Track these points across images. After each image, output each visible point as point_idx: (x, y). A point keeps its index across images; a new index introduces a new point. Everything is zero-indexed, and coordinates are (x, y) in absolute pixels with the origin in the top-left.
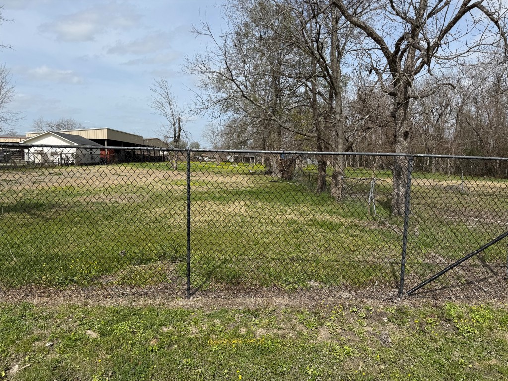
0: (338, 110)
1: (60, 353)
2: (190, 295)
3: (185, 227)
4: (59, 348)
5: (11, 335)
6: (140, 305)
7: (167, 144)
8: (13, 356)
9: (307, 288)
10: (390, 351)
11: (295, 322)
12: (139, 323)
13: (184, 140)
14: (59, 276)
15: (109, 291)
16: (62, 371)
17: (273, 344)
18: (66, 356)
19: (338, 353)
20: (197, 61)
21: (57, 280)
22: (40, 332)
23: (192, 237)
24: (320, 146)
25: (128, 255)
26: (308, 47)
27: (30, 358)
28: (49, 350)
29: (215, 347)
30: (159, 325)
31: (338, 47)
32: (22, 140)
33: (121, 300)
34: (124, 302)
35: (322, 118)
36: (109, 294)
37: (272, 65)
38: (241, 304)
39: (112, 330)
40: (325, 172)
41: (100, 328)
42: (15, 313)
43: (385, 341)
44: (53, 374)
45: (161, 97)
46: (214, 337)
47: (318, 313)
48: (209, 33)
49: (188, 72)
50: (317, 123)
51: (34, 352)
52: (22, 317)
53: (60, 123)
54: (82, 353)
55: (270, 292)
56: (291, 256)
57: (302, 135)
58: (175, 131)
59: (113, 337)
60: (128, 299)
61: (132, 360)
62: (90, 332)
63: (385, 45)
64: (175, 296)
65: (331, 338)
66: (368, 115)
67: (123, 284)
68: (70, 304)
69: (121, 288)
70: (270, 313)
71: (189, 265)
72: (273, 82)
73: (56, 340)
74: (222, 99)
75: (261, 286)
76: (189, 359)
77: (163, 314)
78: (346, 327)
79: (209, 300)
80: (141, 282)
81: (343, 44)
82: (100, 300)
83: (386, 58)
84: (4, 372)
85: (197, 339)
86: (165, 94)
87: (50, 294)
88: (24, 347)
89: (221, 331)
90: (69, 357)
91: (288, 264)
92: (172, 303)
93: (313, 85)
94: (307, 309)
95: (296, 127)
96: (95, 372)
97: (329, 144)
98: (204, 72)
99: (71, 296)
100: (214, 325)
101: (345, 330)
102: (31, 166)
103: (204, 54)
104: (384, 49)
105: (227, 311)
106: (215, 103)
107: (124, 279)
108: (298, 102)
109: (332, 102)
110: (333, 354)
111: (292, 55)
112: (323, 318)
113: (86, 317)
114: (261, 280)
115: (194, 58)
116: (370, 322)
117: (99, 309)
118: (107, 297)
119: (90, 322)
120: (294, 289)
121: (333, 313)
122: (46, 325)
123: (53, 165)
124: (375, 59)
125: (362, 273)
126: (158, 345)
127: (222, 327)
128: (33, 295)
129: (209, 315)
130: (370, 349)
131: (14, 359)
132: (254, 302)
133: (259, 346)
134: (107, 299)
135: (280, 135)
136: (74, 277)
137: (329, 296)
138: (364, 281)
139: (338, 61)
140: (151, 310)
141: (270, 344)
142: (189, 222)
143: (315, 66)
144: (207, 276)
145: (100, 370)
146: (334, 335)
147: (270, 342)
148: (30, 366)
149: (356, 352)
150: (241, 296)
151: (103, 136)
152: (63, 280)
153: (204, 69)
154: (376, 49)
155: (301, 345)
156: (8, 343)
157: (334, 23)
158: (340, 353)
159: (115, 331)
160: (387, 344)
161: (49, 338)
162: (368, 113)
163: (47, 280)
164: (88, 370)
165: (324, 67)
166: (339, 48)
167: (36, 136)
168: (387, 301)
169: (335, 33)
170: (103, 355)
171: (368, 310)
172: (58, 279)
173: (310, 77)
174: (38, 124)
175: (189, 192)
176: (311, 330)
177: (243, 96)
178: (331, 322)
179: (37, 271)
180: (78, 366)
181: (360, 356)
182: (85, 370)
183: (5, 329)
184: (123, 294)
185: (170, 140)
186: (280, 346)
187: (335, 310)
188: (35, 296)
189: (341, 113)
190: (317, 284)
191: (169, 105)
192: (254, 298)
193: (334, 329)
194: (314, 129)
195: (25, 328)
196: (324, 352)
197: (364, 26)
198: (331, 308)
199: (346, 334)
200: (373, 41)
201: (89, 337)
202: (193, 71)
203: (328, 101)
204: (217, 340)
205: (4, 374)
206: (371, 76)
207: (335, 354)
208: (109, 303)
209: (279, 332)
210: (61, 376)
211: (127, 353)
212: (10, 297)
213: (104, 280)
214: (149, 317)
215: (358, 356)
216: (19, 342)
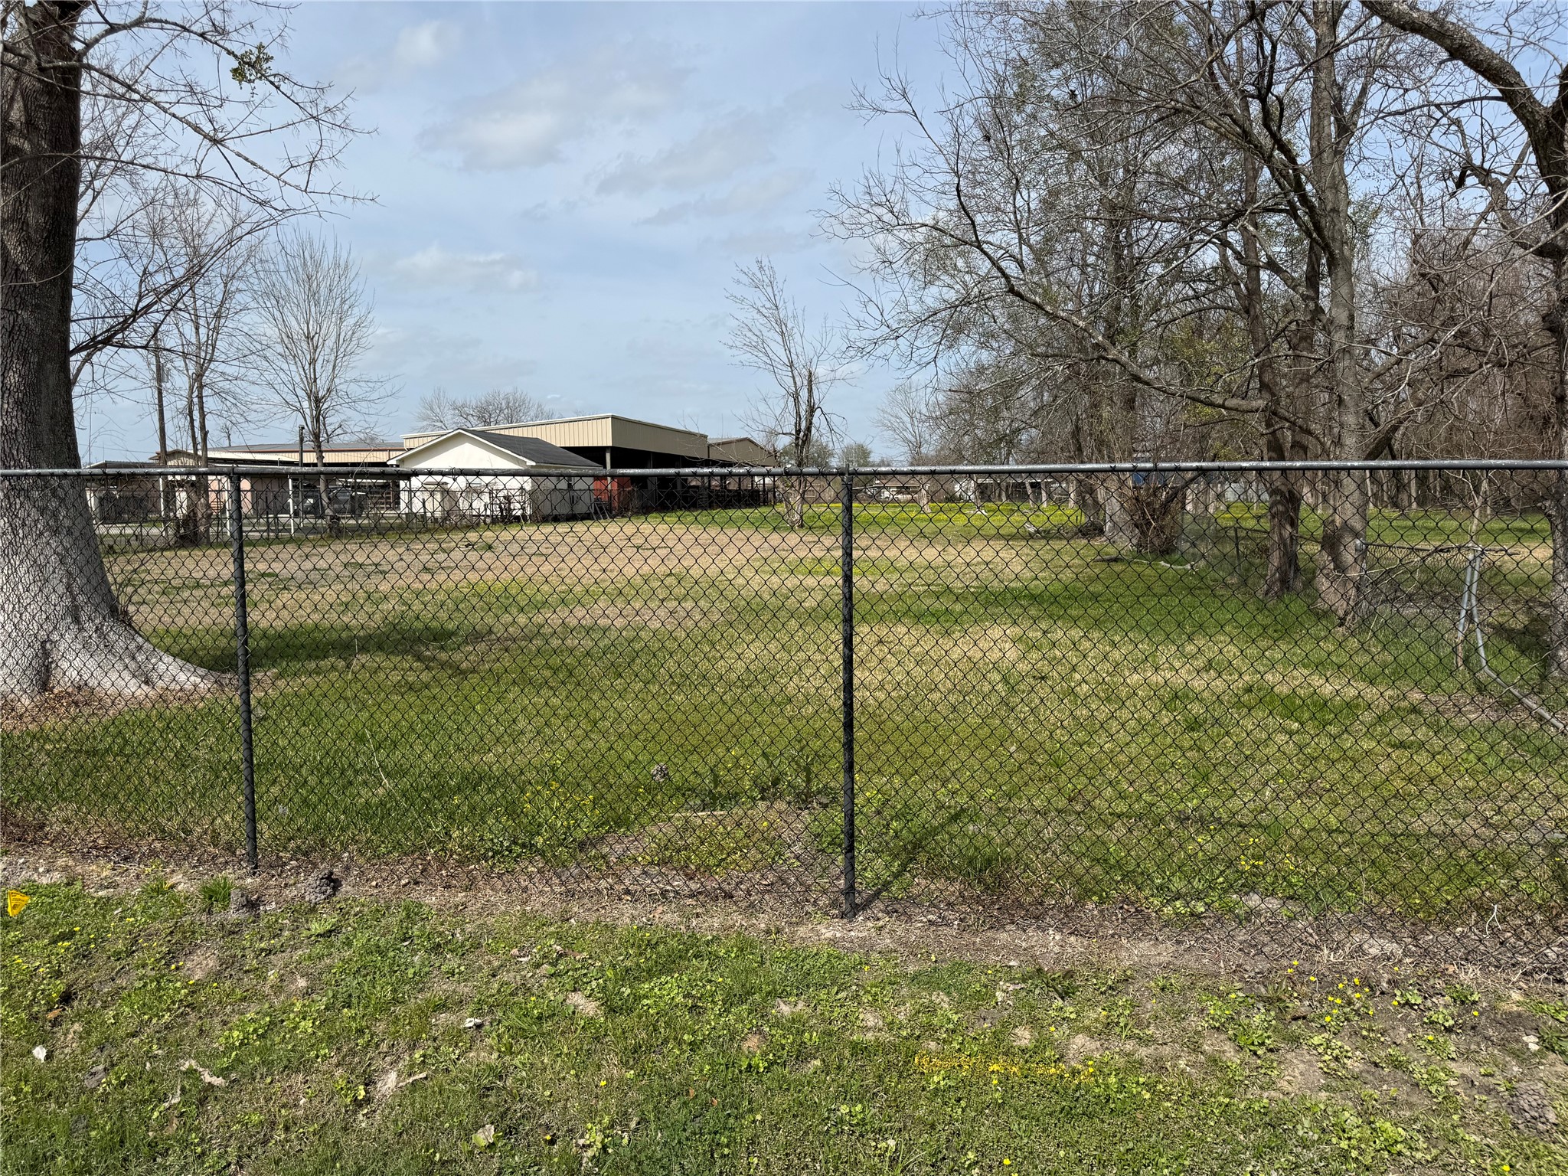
0: (1342, 317)
1: (499, 1051)
2: (856, 909)
3: (837, 703)
4: (498, 1036)
5: (379, 989)
6: (711, 928)
7: (774, 455)
8: (384, 1047)
9: (1237, 916)
10: (1550, 1153)
11: (1196, 1023)
12: (710, 981)
13: (824, 440)
14: (495, 830)
15: (627, 882)
16: (506, 1101)
17: (1122, 1088)
18: (516, 1062)
19: (1354, 1142)
20: (867, 197)
21: (490, 844)
22: (448, 986)
23: (859, 734)
24: (1277, 440)
25: (677, 779)
26: (1231, 116)
27: (424, 1056)
28: (473, 1040)
29: (936, 1079)
30: (769, 993)
31: (1338, 107)
32: (393, 454)
33: (660, 909)
34: (668, 917)
35: (1281, 347)
36: (628, 892)
37: (1103, 183)
38: (1015, 951)
39: (638, 998)
40: (1293, 524)
41: (604, 989)
42: (387, 930)
43: (1533, 1118)
44: (483, 1107)
45: (758, 316)
46: (933, 1045)
47: (1279, 1000)
48: (906, 107)
49: (842, 231)
50: (1262, 367)
51: (435, 1040)
52: (405, 941)
53: (489, 404)
54: (558, 1055)
55: (1111, 922)
56: (1181, 807)
57: (1212, 405)
58: (798, 414)
59: (640, 1017)
60: (680, 909)
61: (692, 1093)
62: (577, 999)
63: (1519, 81)
64: (810, 908)
65: (1328, 1088)
66: (1456, 329)
67: (663, 862)
68: (524, 914)
69: (660, 873)
70: (1111, 988)
71: (850, 817)
72: (1109, 240)
73: (491, 1012)
74: (942, 306)
75: (1080, 901)
76: (859, 1107)
77: (775, 960)
78: (1383, 1054)
79: (914, 931)
80: (712, 861)
81: (1356, 95)
82: (603, 908)
83: (1522, 128)
84: (361, 1087)
85: (879, 1047)
86: (768, 305)
87: (473, 881)
88: (409, 1024)
89: (953, 1031)
90: (524, 1064)
91: (1170, 833)
92: (802, 931)
93: (1249, 240)
94: (1238, 985)
95: (1188, 380)
96: (592, 1114)
97: (1310, 433)
98: (888, 229)
99: (525, 889)
100: (931, 1010)
101: (1376, 1065)
102: (418, 526)
103: (889, 172)
104: (1514, 95)
105: (969, 970)
106: (921, 322)
107: (667, 849)
108: (1197, 297)
109: (1317, 292)
110: (1334, 1140)
111: (1172, 149)
112: (1296, 1019)
113: (566, 955)
114: (1078, 881)
115: (861, 189)
116: (1473, 1047)
117: (601, 934)
118: (620, 899)
119: (576, 970)
120: (1192, 914)
121: (1333, 1005)
122: (462, 968)
123: (473, 523)
124: (1478, 137)
125: (1438, 875)
126: (764, 1054)
127: (955, 1018)
128: (431, 884)
129: (915, 977)
130: (1473, 1138)
131: (386, 1054)
132: (1057, 949)
133: (1078, 1088)
134: (620, 906)
135: (1132, 408)
136: (533, 835)
137: (1317, 947)
138: (1448, 903)
139: (1339, 154)
140: (745, 946)
141: (1114, 1087)
142: (848, 687)
143: (1256, 177)
144: (904, 856)
145: (607, 1110)
146: (1335, 1078)
147: (1112, 1079)
148: (426, 1078)
149: (1422, 1145)
150: (1013, 927)
151: (601, 436)
152: (506, 844)
153: (888, 217)
154: (1481, 99)
155: (1221, 1099)
156: (370, 1009)
157: (1324, 29)
158: (1360, 1140)
159: (645, 1002)
160: (1541, 1126)
161: (472, 1007)
162: (1452, 321)
163: (465, 843)
164: (573, 1108)
165: (1290, 179)
166: (1341, 111)
167: (426, 442)
168: (1537, 977)
169: (1325, 63)
170: (613, 1068)
171: (1463, 1002)
172: (492, 840)
173: (1239, 214)
174: (432, 409)
175: (848, 598)
176: (1255, 1053)
177: (1012, 290)
178: (1326, 1035)
179: (440, 815)
180: (547, 1093)
181: (1435, 1159)
182: (565, 1107)
183: (364, 972)
184: (664, 893)
185: (784, 442)
186: (1147, 1096)
187: (1341, 994)
188: (435, 886)
189: (1351, 328)
190: (1274, 904)
191: (779, 339)
192: (1058, 937)
193: (1336, 1059)
194: (1255, 384)
195: (411, 971)
196: (1300, 1133)
197: (1435, 25)
198: (1327, 985)
199: (1383, 1080)
200: (1469, 72)
201: (574, 1013)
202: (855, 228)
203: (1301, 289)
204: (941, 1055)
205: (363, 1093)
206: (1462, 194)
207: (1344, 1144)
208: (626, 916)
209: (1143, 1052)
210: (503, 1115)
211: (677, 1068)
212: (374, 883)
213: (613, 849)
214: (739, 965)
215: (1429, 1157)
216: (398, 1009)
